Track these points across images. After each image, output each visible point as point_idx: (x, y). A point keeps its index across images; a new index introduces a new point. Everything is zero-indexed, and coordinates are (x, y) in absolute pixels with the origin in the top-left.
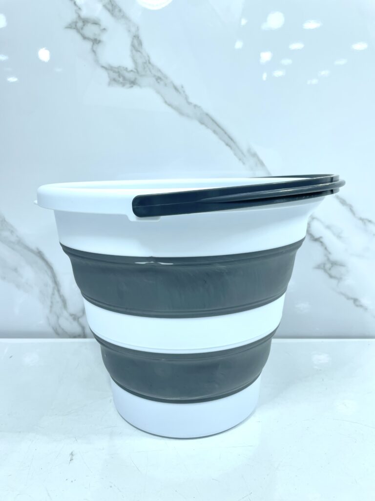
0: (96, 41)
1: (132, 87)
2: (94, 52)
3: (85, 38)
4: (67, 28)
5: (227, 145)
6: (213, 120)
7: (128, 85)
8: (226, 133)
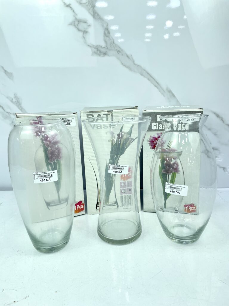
0: (85, 32)
1: (104, 56)
2: (84, 37)
3: (79, 30)
4: (69, 25)
5: (155, 86)
6: (148, 73)
7: (102, 55)
8: (154, 80)
